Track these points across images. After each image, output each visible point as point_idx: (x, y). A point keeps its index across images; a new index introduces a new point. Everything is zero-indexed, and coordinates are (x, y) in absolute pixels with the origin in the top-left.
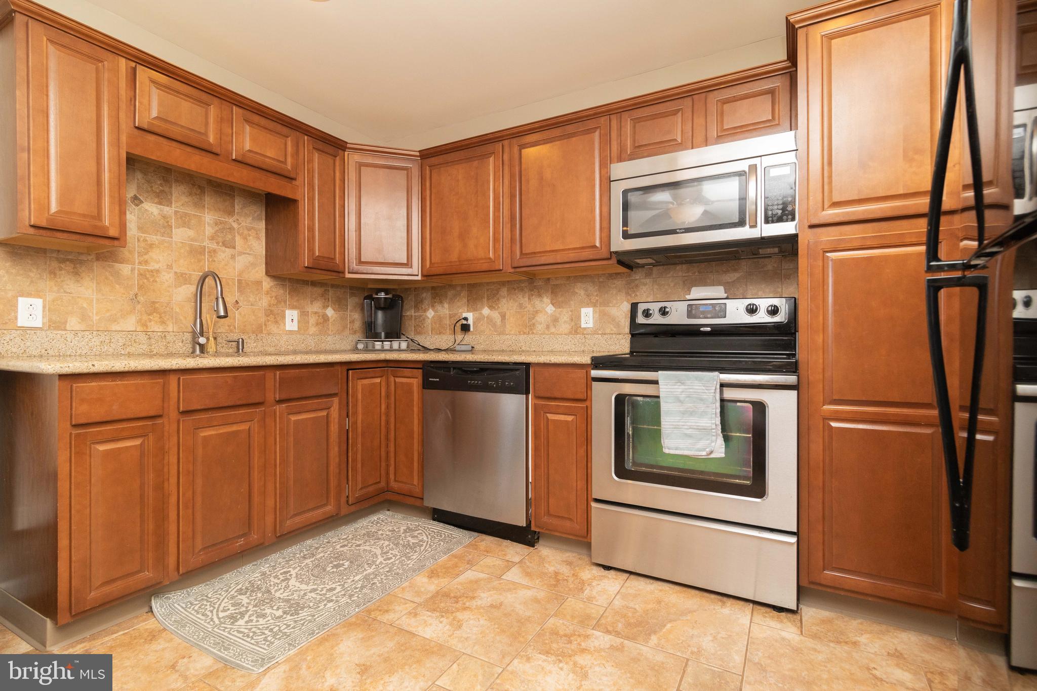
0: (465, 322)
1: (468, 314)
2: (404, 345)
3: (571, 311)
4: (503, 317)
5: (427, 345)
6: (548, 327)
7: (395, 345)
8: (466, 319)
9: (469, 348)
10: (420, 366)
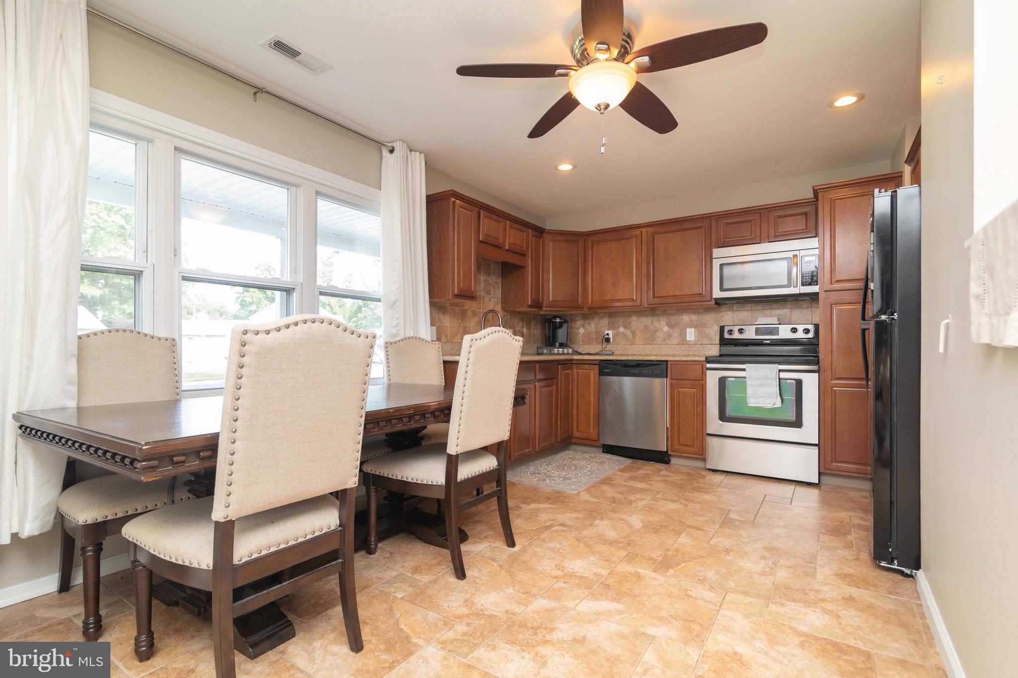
0: (606, 336)
1: (609, 331)
2: (570, 351)
3: (680, 330)
4: (634, 333)
5: (580, 350)
6: (664, 340)
7: (566, 351)
8: (608, 334)
9: (612, 353)
10: (598, 362)
